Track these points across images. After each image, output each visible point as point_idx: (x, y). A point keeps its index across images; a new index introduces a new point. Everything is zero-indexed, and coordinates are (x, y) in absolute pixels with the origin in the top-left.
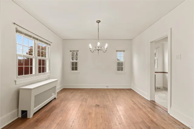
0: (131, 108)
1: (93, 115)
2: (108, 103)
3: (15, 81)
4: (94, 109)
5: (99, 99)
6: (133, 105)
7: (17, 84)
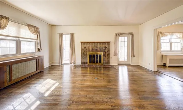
3: (160, 52)
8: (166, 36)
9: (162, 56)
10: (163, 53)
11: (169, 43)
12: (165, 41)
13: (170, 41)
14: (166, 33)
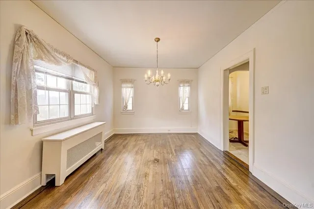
0: (200, 164)
1: (150, 178)
2: (171, 155)
3: (32, 131)
4: (152, 166)
5: (159, 150)
6: (202, 159)
7: (34, 134)
8: (57, 62)
9: (41, 144)
10: (42, 132)
11: (65, 91)
12: (51, 82)
13: (68, 85)
14: (56, 50)
